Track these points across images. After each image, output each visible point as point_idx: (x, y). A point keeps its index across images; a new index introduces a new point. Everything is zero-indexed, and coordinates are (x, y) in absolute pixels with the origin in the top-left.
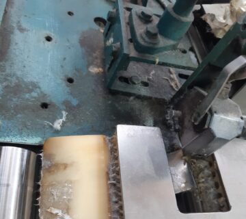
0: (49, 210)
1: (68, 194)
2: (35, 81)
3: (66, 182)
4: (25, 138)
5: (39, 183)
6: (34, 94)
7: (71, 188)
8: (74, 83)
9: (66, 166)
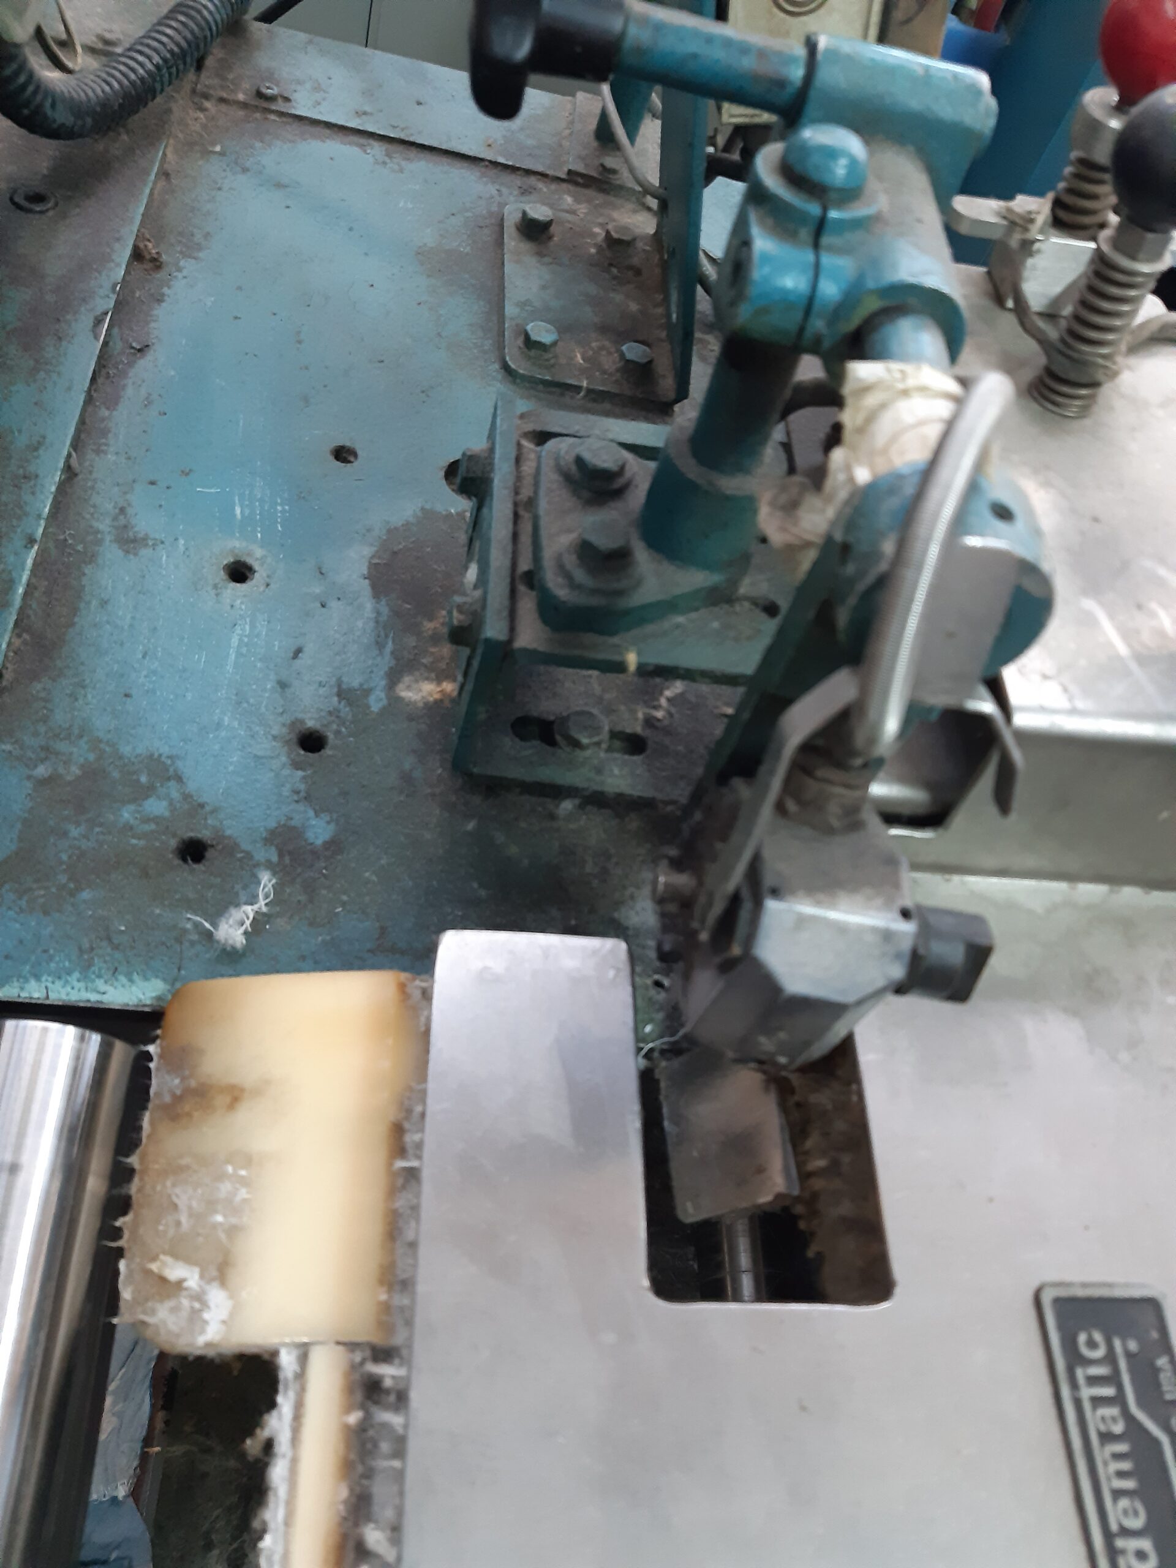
0: (154, 1267)
1: (232, 1208)
2: (165, 750)
3: (228, 1161)
4: (100, 984)
5: (134, 1160)
6: (156, 807)
7: (245, 1182)
8: (327, 752)
9: (235, 1096)
